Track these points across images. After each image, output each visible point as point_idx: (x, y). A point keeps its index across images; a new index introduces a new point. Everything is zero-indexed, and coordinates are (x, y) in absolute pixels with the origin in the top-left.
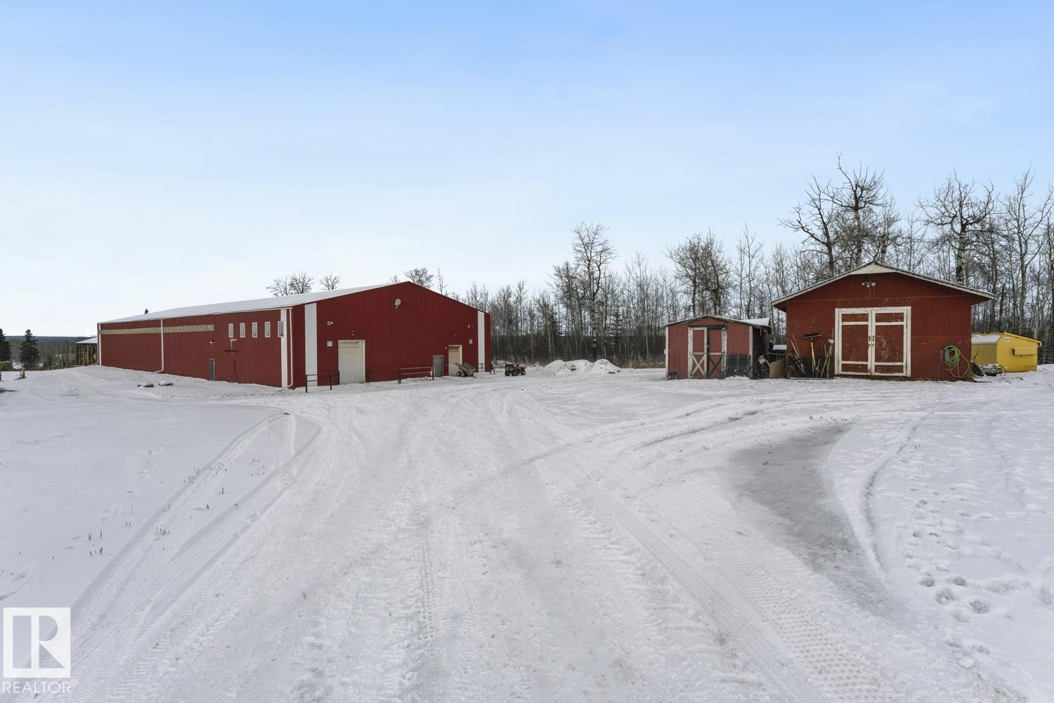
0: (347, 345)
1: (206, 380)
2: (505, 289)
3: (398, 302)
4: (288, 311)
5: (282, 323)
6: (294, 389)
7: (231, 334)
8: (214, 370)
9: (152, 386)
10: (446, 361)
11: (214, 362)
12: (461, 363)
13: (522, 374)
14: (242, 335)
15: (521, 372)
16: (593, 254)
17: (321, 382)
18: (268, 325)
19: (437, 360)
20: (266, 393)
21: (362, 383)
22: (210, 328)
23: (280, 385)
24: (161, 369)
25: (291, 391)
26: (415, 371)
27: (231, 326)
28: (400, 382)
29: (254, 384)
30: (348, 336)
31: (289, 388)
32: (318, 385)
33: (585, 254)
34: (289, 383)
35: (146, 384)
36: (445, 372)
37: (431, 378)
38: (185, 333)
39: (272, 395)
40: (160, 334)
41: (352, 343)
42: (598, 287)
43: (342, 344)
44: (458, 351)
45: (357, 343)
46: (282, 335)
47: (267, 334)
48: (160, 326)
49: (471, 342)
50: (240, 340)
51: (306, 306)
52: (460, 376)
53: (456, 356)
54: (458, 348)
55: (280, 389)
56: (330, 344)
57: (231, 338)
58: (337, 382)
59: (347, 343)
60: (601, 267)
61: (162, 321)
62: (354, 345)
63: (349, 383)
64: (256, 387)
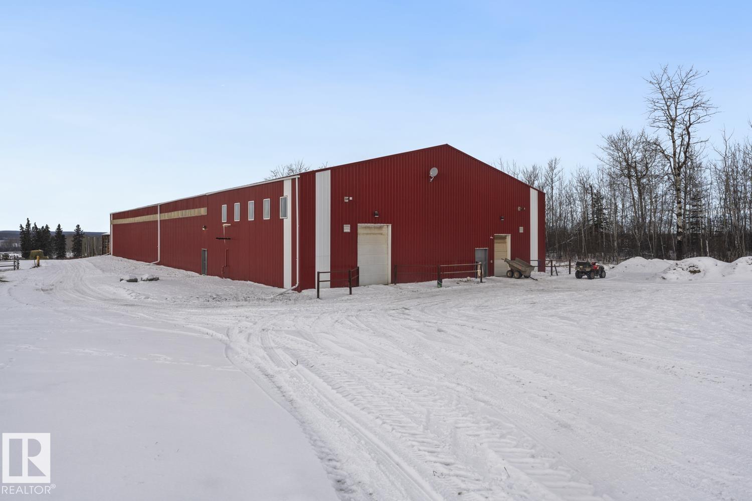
0: (368, 231)
1: (197, 274)
2: (530, 169)
3: (434, 172)
4: (293, 181)
5: (286, 199)
6: (300, 291)
7: (224, 219)
8: (206, 262)
9: (135, 281)
10: (491, 256)
11: (206, 253)
12: (509, 258)
13: (601, 277)
14: (237, 219)
15: (600, 273)
16: (679, 112)
17: (335, 282)
18: (267, 203)
19: (480, 254)
20: (263, 296)
21: (387, 285)
22: (203, 211)
23: (281, 285)
24: (157, 260)
25: (296, 294)
26: (453, 269)
27: (224, 208)
28: (440, 284)
29: (249, 282)
30: (371, 219)
31: (294, 290)
32: (332, 286)
33: (667, 112)
34: (293, 283)
35: (128, 279)
36: (490, 271)
37: (479, 280)
38: (179, 219)
39: (273, 300)
40: (157, 221)
41: (375, 228)
42: (686, 157)
43: (362, 228)
44: (505, 243)
45: (381, 228)
46: (285, 215)
47: (266, 217)
48: (157, 213)
49: (521, 230)
50: (234, 225)
51: (316, 173)
52: (512, 277)
53: (504, 248)
54: (505, 238)
55: (282, 290)
56: (347, 229)
57: (225, 223)
58: (357, 285)
59: (369, 227)
60: (690, 130)
61: (159, 207)
62: (376, 231)
63: (371, 284)
64: (251, 286)
